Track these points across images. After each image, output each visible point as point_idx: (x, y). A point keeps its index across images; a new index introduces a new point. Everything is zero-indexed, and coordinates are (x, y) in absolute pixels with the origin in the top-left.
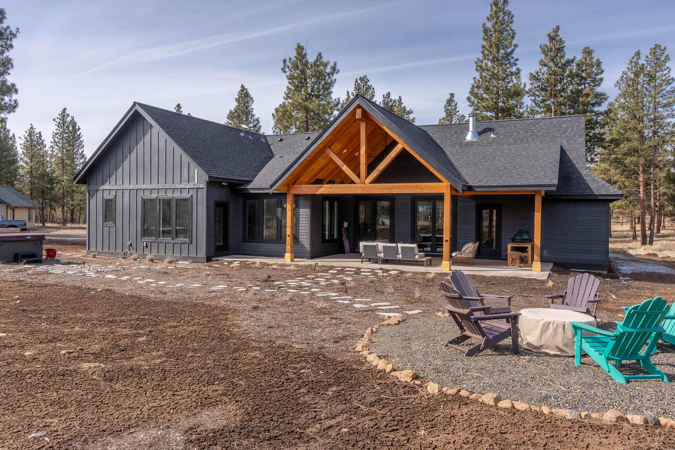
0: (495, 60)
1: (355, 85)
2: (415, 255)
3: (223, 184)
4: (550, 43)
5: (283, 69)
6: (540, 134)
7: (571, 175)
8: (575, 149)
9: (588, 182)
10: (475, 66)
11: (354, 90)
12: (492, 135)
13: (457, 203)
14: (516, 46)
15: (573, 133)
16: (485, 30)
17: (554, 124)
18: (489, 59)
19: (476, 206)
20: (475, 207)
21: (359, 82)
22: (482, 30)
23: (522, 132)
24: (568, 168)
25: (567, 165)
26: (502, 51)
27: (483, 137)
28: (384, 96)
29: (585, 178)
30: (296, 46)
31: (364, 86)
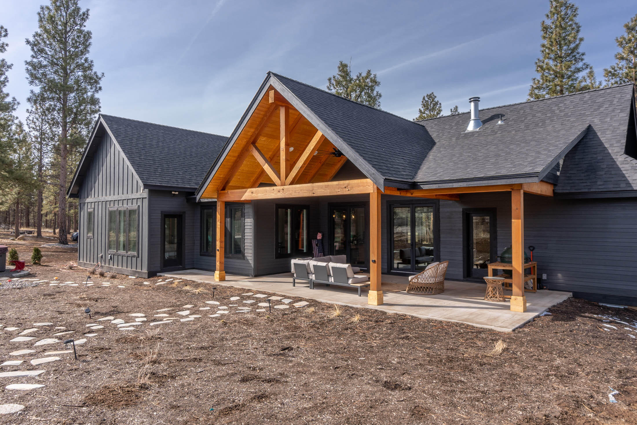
0: (558, 58)
1: (423, 102)
2: (348, 278)
3: (173, 193)
4: (629, 34)
5: (328, 87)
6: (562, 114)
7: (600, 164)
8: (610, 128)
9: (624, 172)
10: (535, 67)
11: (422, 107)
12: (500, 122)
13: (439, 209)
14: (581, 40)
15: (611, 108)
16: (544, 28)
17: (585, 99)
18: (551, 58)
19: (463, 211)
20: (461, 213)
21: (427, 99)
22: (541, 28)
23: (539, 115)
24: (596, 154)
25: (595, 150)
26: (565, 48)
27: (487, 125)
28: (451, 110)
29: (620, 166)
30: (338, 64)
31: (431, 102)
